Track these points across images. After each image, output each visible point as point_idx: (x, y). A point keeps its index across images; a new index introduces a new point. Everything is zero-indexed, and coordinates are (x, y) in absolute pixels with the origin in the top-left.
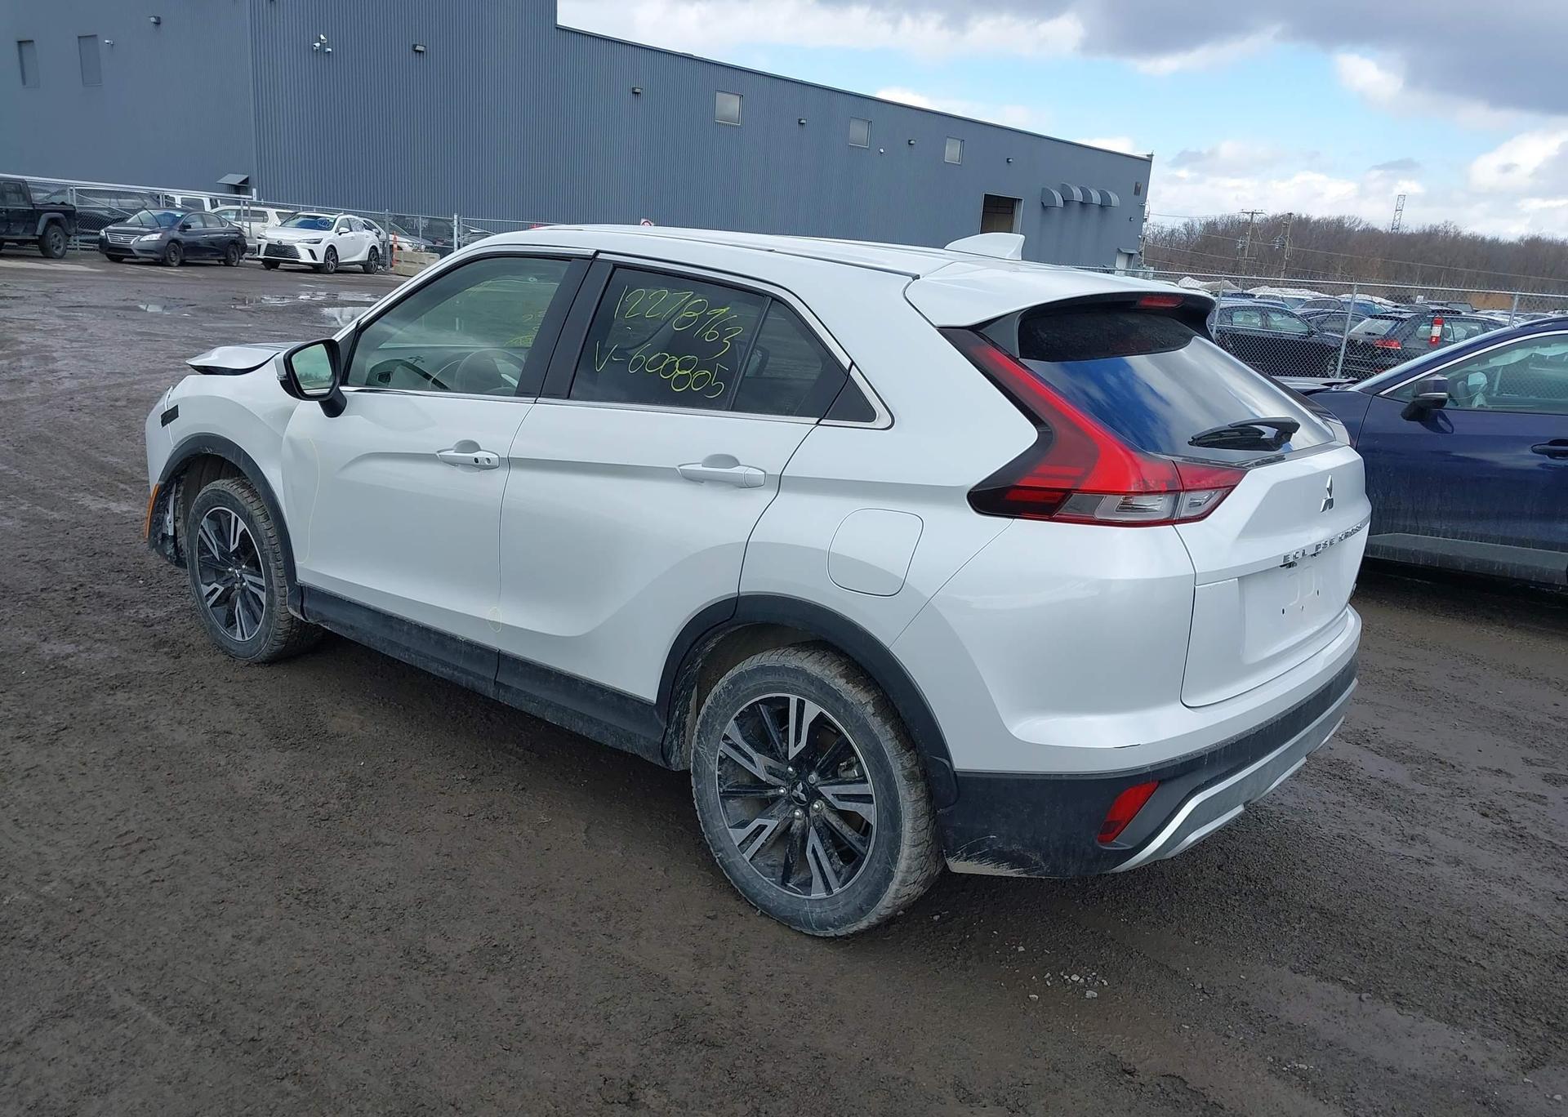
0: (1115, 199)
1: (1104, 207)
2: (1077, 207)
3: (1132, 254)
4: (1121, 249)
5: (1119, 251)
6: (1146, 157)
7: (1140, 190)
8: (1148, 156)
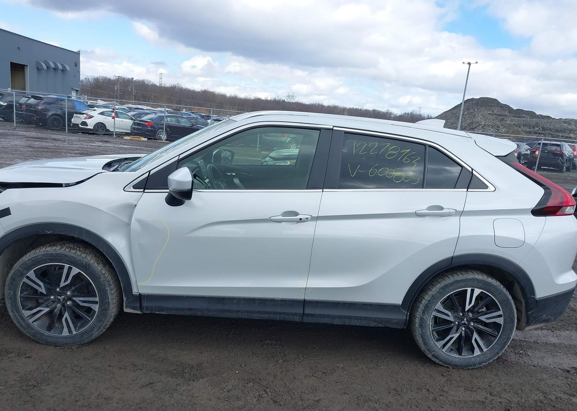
0: (68, 68)
1: (64, 70)
2: (52, 70)
3: (78, 90)
4: (73, 88)
5: (72, 89)
6: (77, 52)
7: (77, 65)
8: (78, 51)
